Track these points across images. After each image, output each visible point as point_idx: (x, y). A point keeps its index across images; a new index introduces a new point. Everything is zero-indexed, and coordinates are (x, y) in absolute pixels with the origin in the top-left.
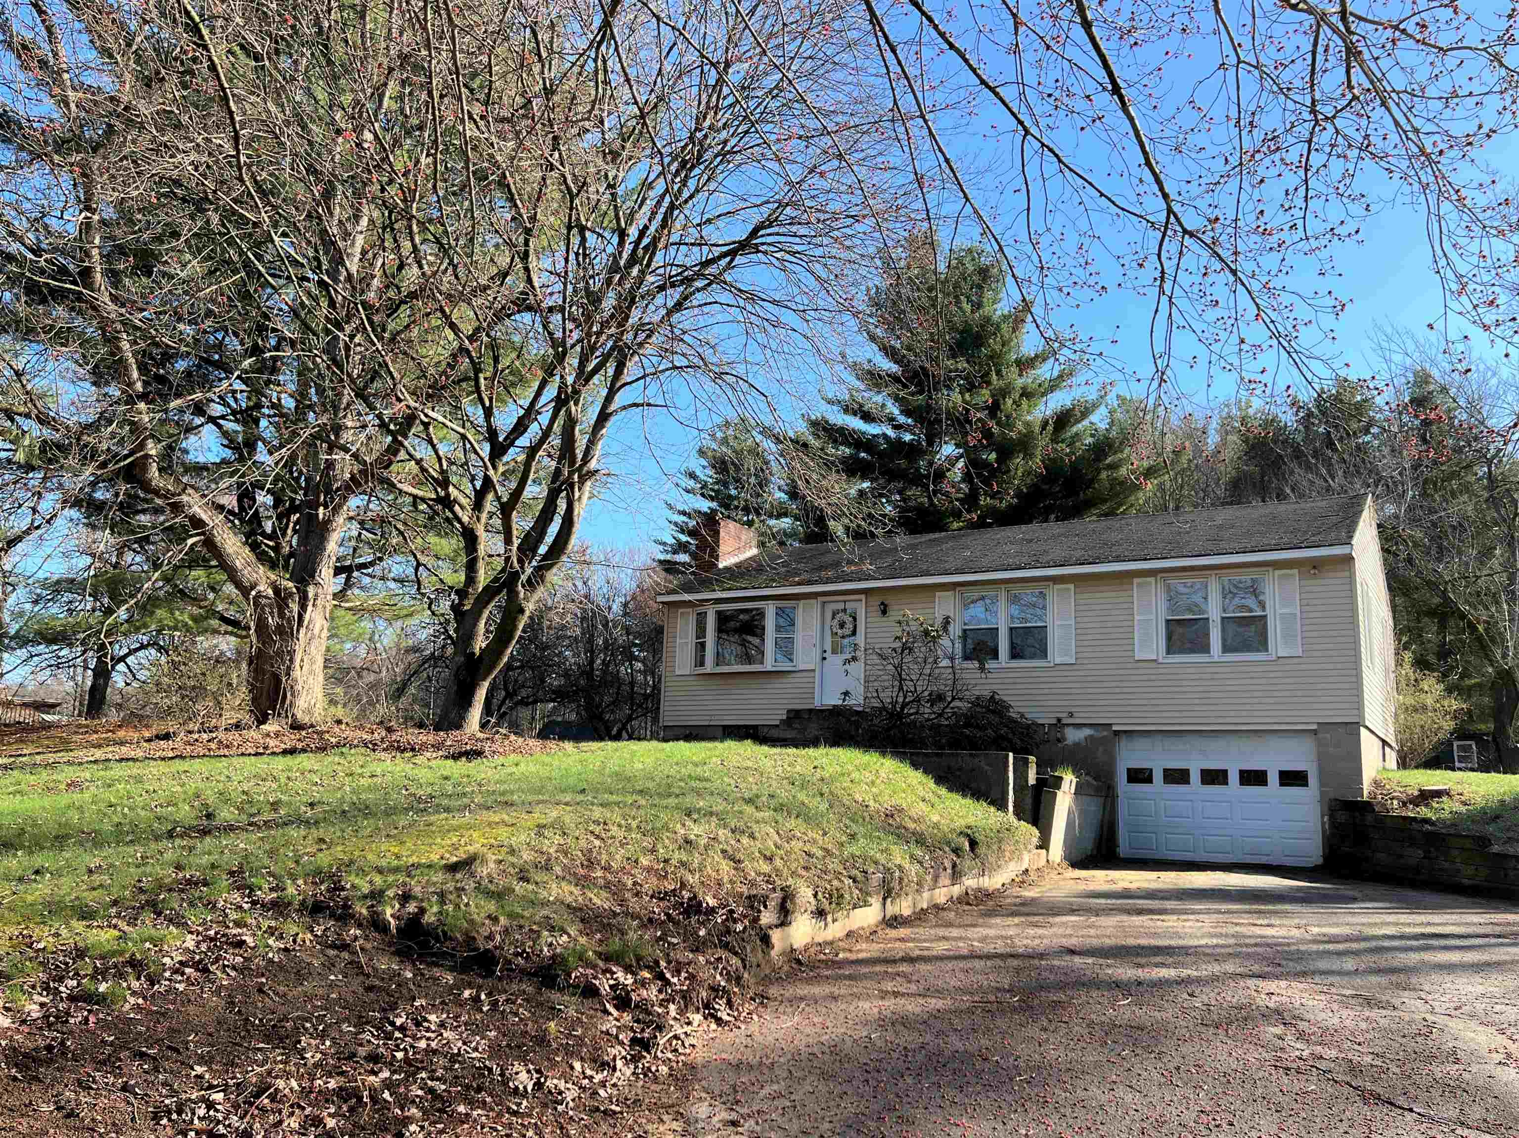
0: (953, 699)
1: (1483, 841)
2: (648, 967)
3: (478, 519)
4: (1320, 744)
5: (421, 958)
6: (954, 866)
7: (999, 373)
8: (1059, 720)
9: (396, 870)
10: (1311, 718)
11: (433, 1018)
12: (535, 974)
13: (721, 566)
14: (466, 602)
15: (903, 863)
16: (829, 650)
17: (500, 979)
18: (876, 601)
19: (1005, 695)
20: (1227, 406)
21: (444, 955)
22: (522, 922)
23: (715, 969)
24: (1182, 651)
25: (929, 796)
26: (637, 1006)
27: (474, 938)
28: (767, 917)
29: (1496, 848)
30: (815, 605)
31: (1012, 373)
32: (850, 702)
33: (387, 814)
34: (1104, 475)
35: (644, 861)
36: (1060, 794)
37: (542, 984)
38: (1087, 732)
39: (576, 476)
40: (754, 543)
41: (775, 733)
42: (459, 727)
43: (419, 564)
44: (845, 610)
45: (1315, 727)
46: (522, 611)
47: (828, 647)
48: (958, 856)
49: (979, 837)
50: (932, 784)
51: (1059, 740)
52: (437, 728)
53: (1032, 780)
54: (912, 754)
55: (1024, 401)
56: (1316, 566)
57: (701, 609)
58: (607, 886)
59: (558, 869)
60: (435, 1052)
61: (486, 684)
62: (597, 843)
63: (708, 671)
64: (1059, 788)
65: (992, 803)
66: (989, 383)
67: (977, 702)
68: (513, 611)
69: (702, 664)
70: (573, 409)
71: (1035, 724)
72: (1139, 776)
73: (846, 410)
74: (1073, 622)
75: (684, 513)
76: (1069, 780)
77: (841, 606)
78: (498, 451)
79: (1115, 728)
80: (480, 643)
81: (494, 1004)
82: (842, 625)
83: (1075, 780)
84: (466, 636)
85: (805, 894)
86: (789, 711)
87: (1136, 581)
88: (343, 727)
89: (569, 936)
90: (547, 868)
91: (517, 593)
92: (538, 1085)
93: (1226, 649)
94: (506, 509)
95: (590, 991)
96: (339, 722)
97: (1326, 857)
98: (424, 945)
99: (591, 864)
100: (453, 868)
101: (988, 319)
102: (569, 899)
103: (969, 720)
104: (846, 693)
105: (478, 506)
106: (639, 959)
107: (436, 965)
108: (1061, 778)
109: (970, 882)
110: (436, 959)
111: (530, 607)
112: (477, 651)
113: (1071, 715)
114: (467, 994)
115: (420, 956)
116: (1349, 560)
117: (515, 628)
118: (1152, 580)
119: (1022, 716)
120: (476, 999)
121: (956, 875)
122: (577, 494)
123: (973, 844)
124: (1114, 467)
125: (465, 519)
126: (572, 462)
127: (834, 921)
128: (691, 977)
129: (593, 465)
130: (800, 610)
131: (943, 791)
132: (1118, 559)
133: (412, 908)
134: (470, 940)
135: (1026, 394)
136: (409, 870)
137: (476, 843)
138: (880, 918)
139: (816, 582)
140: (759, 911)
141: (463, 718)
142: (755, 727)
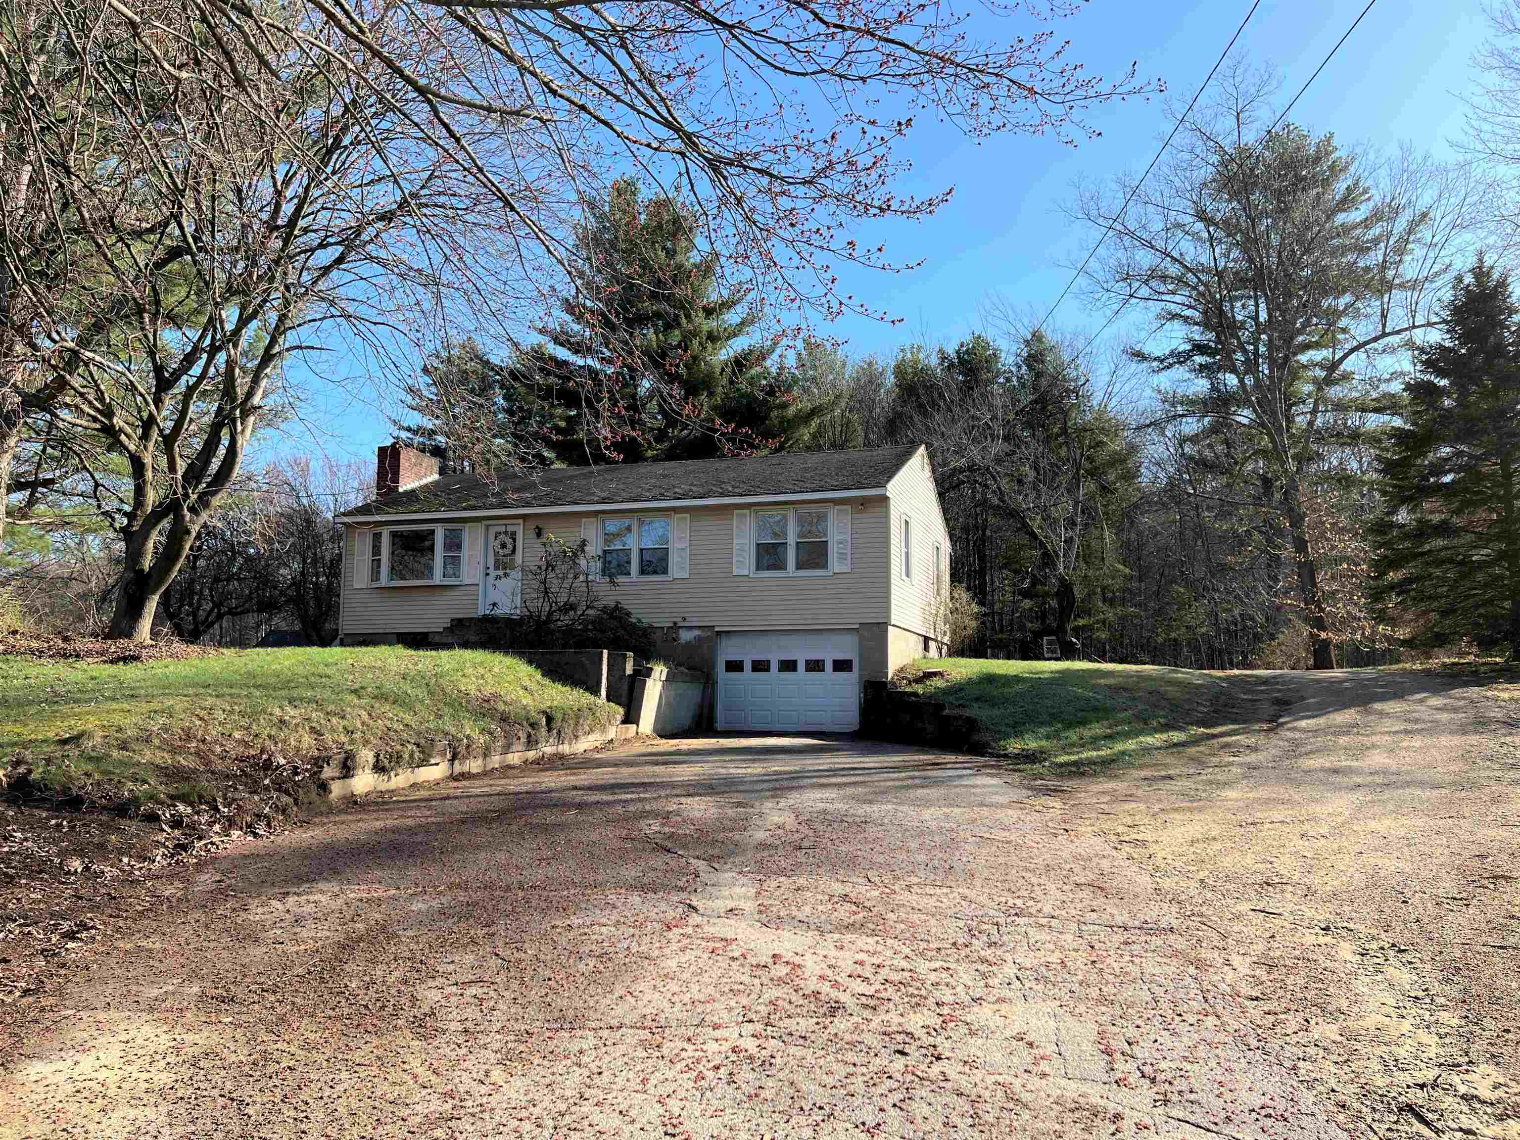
0: (588, 607)
1: (940, 707)
2: (206, 803)
3: (146, 447)
4: (862, 639)
5: (25, 804)
6: (529, 736)
7: (688, 317)
8: (675, 623)
9: (15, 744)
10: (854, 621)
11: (18, 835)
12: (114, 809)
13: (401, 490)
14: (135, 523)
15: (472, 734)
16: (492, 566)
17: (84, 813)
18: (532, 525)
19: (626, 604)
20: (902, 350)
21: (43, 800)
22: (112, 777)
23: (266, 804)
24: (768, 568)
25: (533, 687)
26: (187, 825)
27: (70, 789)
28: (328, 772)
29: (946, 712)
30: (480, 528)
31: (699, 318)
32: (498, 612)
33: (20, 705)
34: (774, 414)
35: (237, 735)
36: (649, 682)
37: (117, 815)
38: (697, 632)
39: (238, 412)
40: (436, 469)
41: (437, 639)
42: (129, 636)
43: (97, 485)
44: (506, 533)
45: (857, 626)
46: (188, 532)
47: (491, 562)
48: (534, 729)
49: (559, 716)
50: (539, 676)
51: (674, 640)
52: (107, 637)
53: (629, 669)
54: (531, 653)
55: (709, 345)
56: (864, 503)
57: (378, 530)
58: (197, 754)
59: (156, 742)
60: (13, 853)
61: (156, 598)
62: (198, 723)
63: (383, 585)
64: (649, 676)
65: (587, 689)
66: (679, 325)
67: (604, 610)
68: (178, 534)
69: (378, 579)
70: (232, 352)
71: (651, 627)
72: (734, 666)
73: (557, 341)
74: (687, 545)
75: (409, 429)
76: (660, 671)
77: (503, 529)
78: (163, 384)
79: (717, 629)
80: (147, 563)
81: (72, 828)
82: (503, 546)
83: (665, 670)
84: (134, 554)
85: (366, 756)
86: (452, 620)
87: (736, 512)
88: (18, 636)
89: (150, 785)
90: (148, 741)
91: (183, 516)
92: (87, 868)
93: (799, 567)
94: (169, 441)
95: (152, 818)
96: (15, 632)
97: (861, 723)
98: (30, 794)
99: (189, 738)
100: (65, 742)
101: (680, 266)
102: (158, 761)
103: (597, 623)
104: (494, 604)
105: (145, 437)
106: (200, 797)
107: (37, 807)
108: (651, 669)
109: (548, 749)
110: (39, 803)
111: (195, 529)
112: (146, 568)
113: (684, 619)
114: (53, 822)
115: (24, 802)
116: (885, 499)
117: (181, 548)
118: (747, 512)
119: (639, 621)
120: (59, 826)
121: (531, 742)
122: (239, 428)
123: (550, 720)
124: (784, 406)
125: (132, 447)
126: (234, 399)
127: (396, 775)
128: (239, 807)
129: (256, 400)
130: (467, 529)
131: (547, 681)
132: (722, 495)
133: (22, 769)
134: (66, 789)
135: (712, 337)
136: (25, 745)
137: (91, 723)
138: (448, 774)
139: (480, 508)
140: (322, 767)
141: (134, 628)
142: (426, 635)
